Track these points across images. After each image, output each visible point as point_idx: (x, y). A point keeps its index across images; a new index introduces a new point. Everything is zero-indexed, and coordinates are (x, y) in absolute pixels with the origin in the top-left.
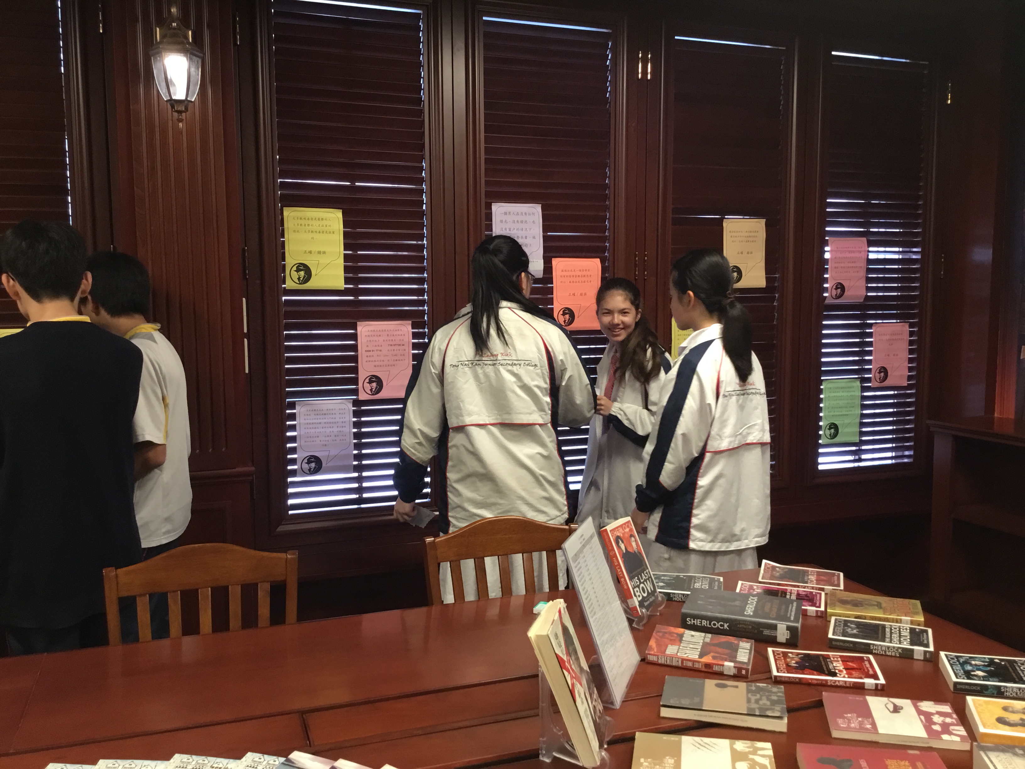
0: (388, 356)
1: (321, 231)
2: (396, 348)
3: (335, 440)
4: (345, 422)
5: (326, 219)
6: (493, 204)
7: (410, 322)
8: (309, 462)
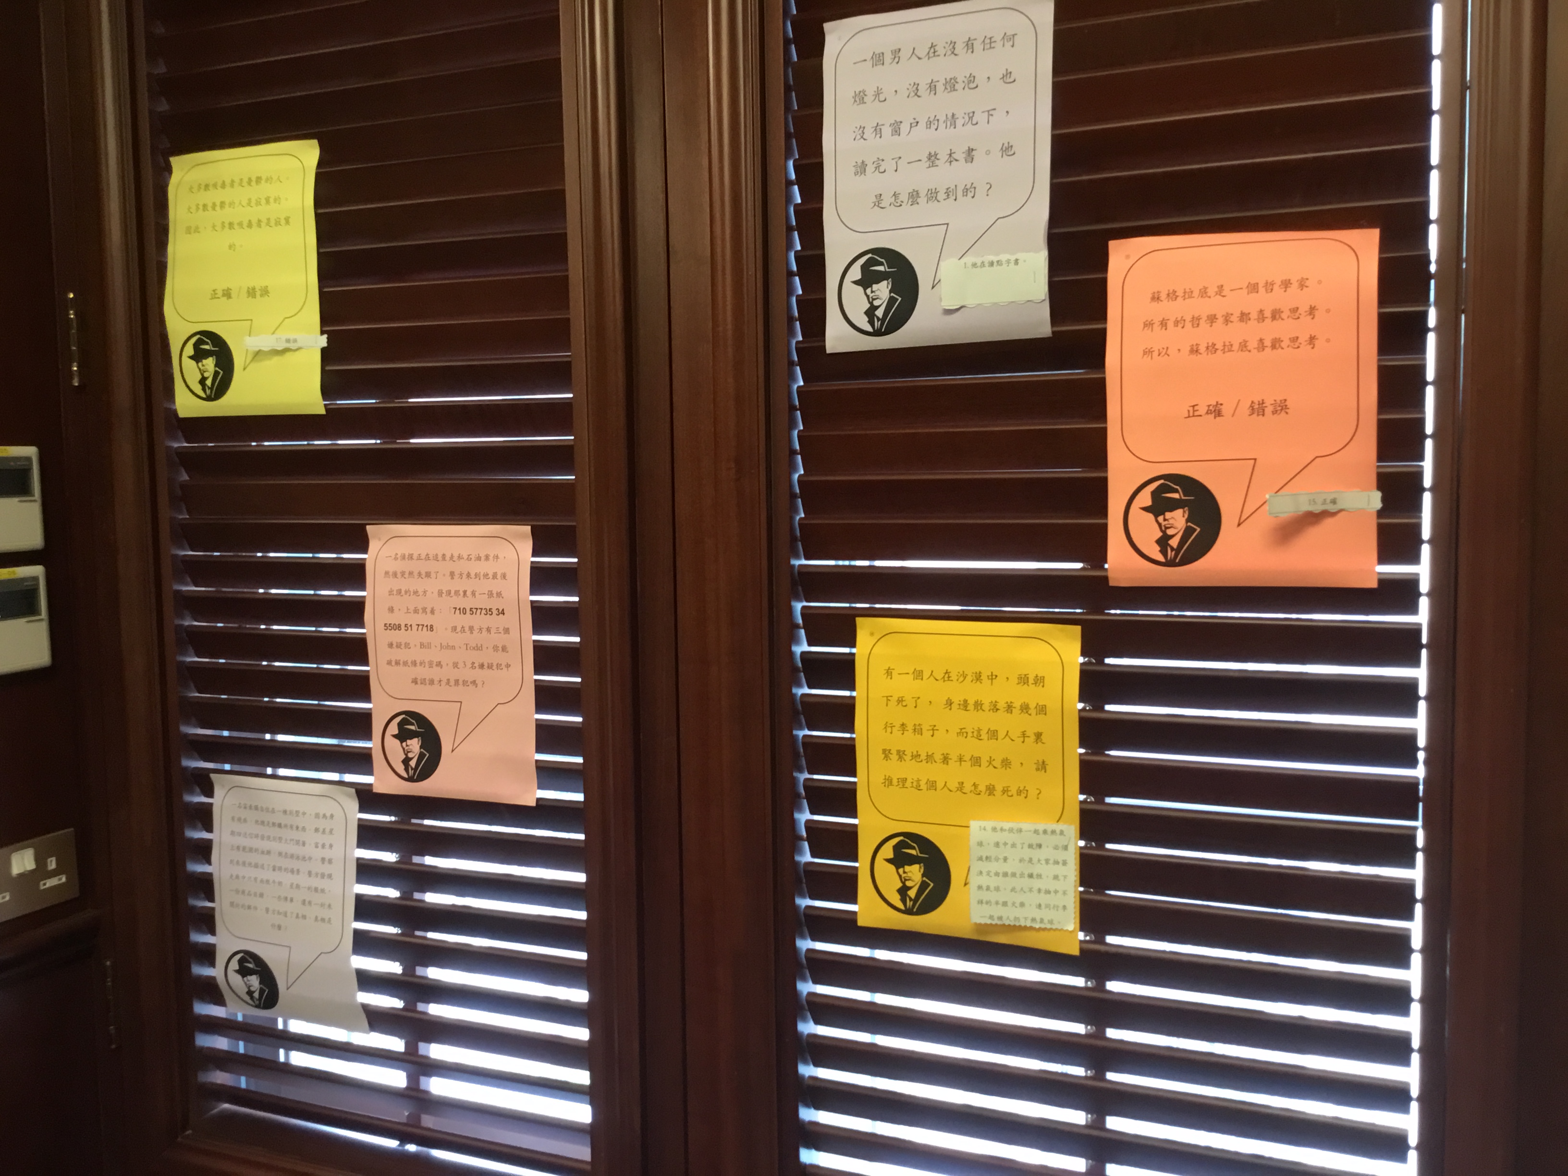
0: (453, 647)
1: (254, 222)
2: (480, 620)
3: (304, 917)
4: (330, 861)
5: (269, 180)
6: (827, 26)
7: (528, 528)
8: (243, 972)
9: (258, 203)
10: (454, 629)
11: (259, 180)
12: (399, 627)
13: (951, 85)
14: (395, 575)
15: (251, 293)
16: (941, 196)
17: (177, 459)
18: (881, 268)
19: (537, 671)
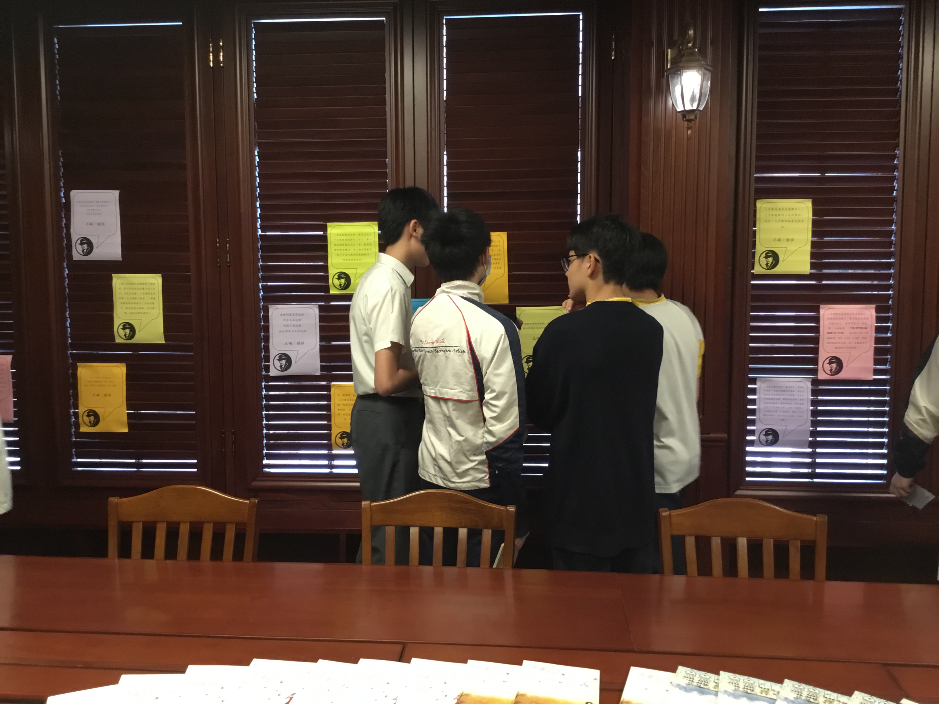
0: (849, 338)
1: (791, 220)
2: (858, 330)
3: (793, 416)
4: (803, 400)
5: (796, 209)
7: (874, 306)
8: (766, 435)
9: (793, 215)
10: (850, 333)
11: (793, 209)
12: (831, 333)
14: (831, 319)
15: (788, 240)
19: (875, 344)
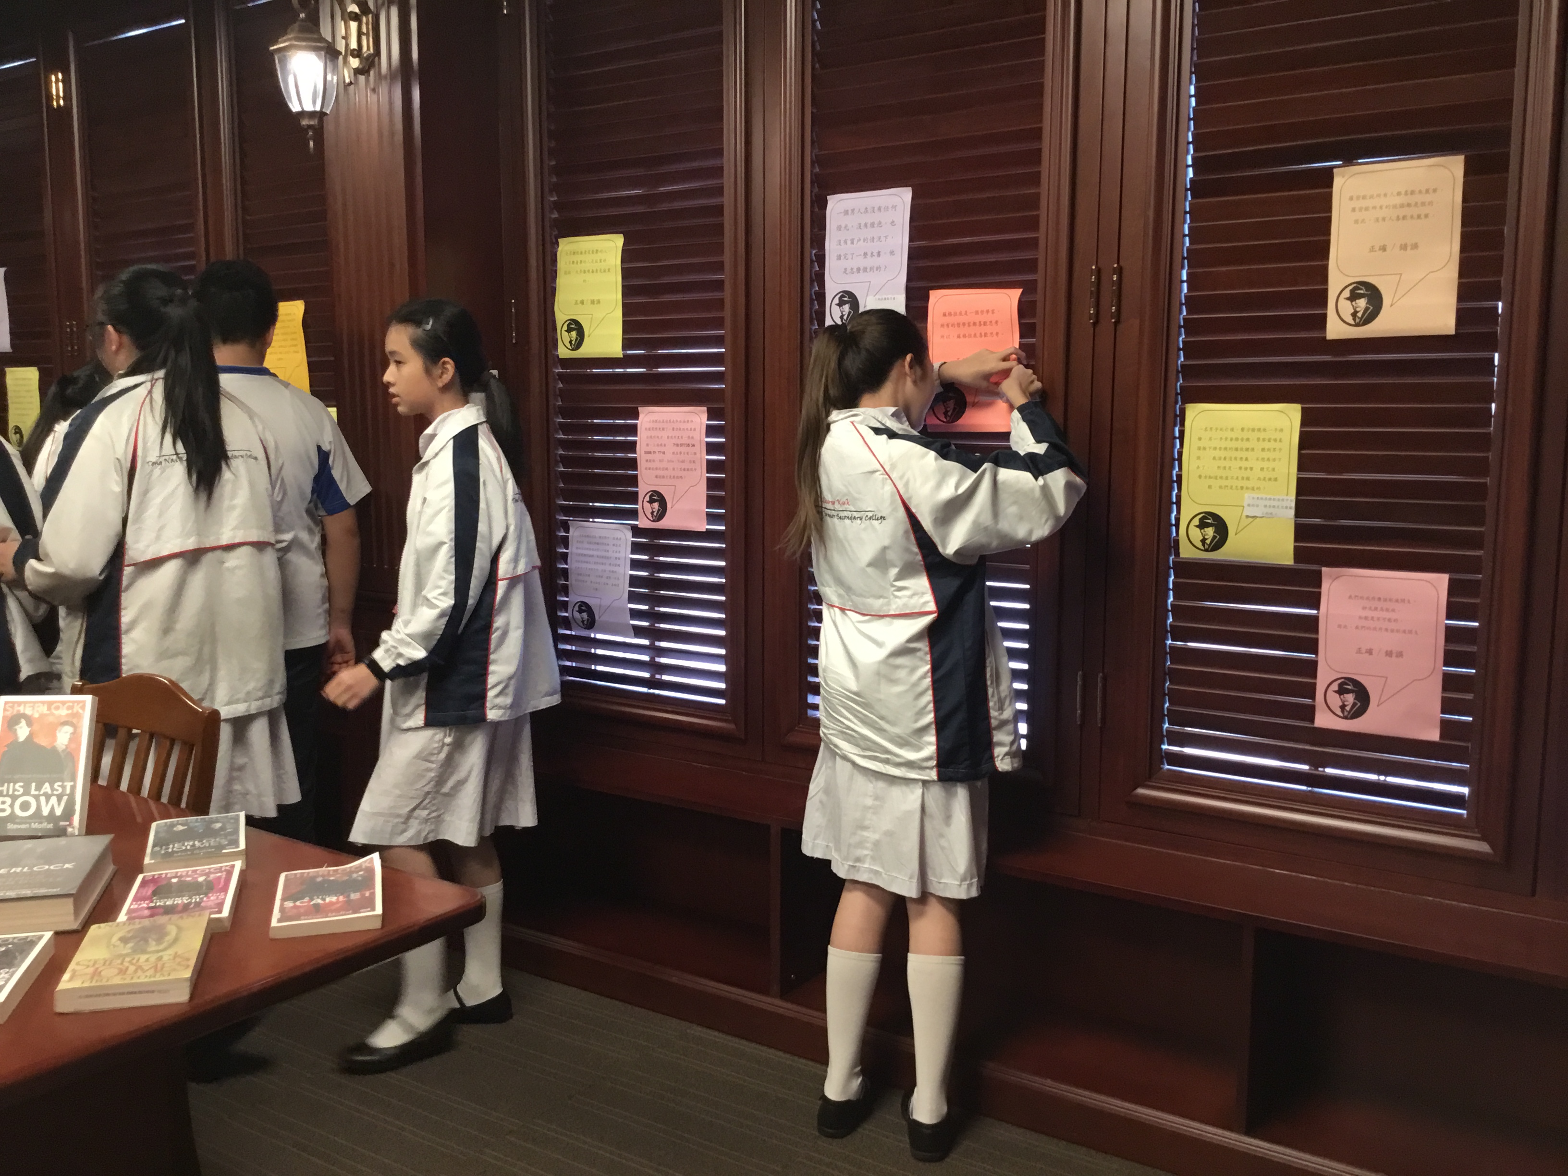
0: (673, 461)
1: (595, 270)
2: (684, 449)
3: (607, 584)
4: (619, 559)
5: (601, 251)
6: (828, 197)
7: (705, 409)
8: (580, 611)
9: (596, 262)
10: (673, 453)
11: (597, 251)
12: (650, 453)
13: (873, 225)
14: (650, 430)
15: (593, 302)
16: (868, 270)
17: (557, 377)
18: (846, 299)
19: (708, 472)
